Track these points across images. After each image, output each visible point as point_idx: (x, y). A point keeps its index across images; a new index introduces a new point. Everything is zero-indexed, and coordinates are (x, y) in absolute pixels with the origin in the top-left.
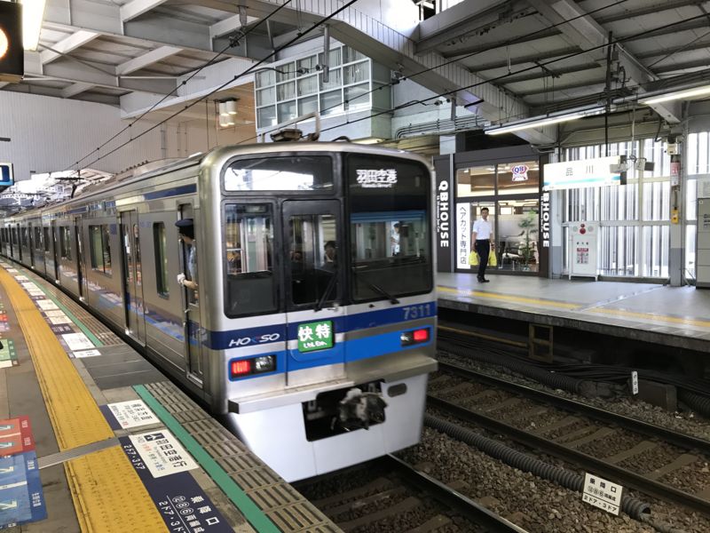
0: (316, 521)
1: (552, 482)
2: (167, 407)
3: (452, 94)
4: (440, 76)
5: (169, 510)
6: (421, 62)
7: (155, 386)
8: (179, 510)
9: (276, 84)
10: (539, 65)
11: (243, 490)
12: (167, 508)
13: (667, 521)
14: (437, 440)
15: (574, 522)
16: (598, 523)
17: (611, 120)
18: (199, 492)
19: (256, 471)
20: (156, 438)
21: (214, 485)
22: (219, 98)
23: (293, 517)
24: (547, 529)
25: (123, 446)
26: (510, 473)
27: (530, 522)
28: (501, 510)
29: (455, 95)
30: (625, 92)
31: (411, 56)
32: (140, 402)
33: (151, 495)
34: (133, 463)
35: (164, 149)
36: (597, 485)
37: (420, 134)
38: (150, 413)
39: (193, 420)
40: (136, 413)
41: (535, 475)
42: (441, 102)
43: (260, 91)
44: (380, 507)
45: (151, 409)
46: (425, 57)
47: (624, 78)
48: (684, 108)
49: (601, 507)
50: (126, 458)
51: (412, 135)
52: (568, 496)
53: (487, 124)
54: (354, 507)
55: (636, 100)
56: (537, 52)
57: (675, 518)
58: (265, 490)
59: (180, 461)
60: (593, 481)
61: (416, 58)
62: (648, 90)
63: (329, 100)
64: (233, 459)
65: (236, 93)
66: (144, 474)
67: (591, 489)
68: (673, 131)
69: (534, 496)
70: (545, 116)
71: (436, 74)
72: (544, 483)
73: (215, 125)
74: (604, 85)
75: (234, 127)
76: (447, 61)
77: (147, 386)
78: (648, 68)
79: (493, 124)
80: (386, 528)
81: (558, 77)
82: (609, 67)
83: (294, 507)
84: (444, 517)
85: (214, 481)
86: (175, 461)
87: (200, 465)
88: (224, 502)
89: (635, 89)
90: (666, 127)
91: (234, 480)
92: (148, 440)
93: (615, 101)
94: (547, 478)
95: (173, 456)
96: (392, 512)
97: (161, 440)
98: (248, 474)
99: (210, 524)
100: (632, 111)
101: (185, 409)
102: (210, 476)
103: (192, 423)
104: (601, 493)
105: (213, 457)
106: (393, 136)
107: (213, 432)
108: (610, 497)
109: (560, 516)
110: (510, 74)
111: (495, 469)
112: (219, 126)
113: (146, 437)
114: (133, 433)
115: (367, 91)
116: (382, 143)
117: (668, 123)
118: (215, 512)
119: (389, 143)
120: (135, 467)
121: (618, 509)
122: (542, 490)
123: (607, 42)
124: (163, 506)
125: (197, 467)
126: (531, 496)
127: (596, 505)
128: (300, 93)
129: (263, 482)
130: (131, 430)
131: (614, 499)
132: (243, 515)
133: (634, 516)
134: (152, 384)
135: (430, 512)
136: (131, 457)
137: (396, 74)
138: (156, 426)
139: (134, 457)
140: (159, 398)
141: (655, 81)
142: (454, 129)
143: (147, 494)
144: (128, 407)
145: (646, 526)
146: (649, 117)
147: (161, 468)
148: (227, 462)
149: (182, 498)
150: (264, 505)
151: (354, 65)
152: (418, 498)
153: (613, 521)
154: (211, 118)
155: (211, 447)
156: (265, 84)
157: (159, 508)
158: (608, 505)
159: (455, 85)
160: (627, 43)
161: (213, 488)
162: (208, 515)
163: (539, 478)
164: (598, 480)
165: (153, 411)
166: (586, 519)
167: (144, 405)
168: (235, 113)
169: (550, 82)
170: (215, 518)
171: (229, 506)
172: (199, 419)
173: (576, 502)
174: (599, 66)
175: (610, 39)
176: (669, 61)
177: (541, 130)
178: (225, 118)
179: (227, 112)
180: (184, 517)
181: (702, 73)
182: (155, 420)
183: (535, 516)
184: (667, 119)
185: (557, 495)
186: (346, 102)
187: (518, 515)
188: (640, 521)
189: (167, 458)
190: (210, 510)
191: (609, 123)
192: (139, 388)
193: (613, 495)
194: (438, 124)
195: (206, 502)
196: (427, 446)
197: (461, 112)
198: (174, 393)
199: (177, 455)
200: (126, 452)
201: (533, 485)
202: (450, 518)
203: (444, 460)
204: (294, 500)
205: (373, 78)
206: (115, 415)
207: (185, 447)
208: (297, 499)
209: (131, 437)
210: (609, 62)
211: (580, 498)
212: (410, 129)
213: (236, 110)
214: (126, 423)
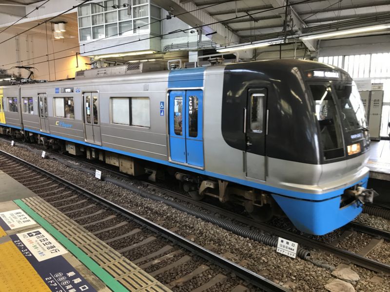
0: (149, 283)
1: (260, 242)
2: (40, 213)
3: (199, 28)
4: (194, 17)
5: (53, 283)
6: (183, 7)
7: (29, 200)
8: (60, 282)
9: (91, 15)
10: (249, 15)
11: (100, 265)
12: (51, 282)
13: (318, 259)
14: (196, 222)
15: (273, 263)
16: (285, 263)
17: (283, 48)
18: (71, 269)
19: (105, 252)
20: (36, 235)
21: (81, 264)
22: (54, 21)
23: (135, 281)
24: (260, 268)
25: (13, 241)
26: (238, 239)
27: (251, 265)
28: (235, 260)
29: (202, 28)
30: (292, 33)
31: (178, 3)
32: (20, 210)
33: (38, 273)
34: (23, 253)
35: (18, 50)
36: (285, 243)
37: (178, 49)
38: (29, 218)
39: (58, 221)
40: (19, 219)
41: (250, 239)
42: (194, 32)
43: (81, 18)
44: (169, 263)
45: (29, 215)
46: (186, 4)
47: (293, 25)
48: (318, 43)
49: (286, 254)
50: (18, 249)
51: (173, 50)
52: (269, 250)
53: (218, 46)
54: (154, 263)
55: (298, 37)
56: (247, 7)
57: (321, 257)
58: (114, 264)
59: (54, 249)
60: (282, 241)
61: (181, 5)
62: (303, 33)
63: (125, 27)
64: (89, 245)
65: (65, 18)
66: (32, 259)
67: (281, 246)
68: (312, 55)
69: (252, 251)
70: (250, 43)
71: (192, 16)
72: (256, 243)
73: (52, 37)
74: (282, 28)
75: (63, 39)
76: (198, 8)
77: (23, 200)
78: (303, 20)
79: (221, 46)
80: (174, 274)
81: (257, 22)
82: (286, 18)
83: (134, 274)
84: (205, 266)
85: (80, 261)
86: (51, 249)
87: (69, 251)
88: (89, 274)
89: (296, 31)
90: (309, 53)
91: (92, 259)
92: (30, 236)
93: (288, 37)
94: (256, 241)
95: (49, 246)
96: (175, 264)
97: (39, 235)
98: (101, 254)
99: (82, 290)
100: (295, 43)
101: (52, 214)
102: (77, 258)
103: (58, 223)
104: (287, 247)
105: (76, 245)
106: (162, 50)
107: (73, 228)
108: (291, 249)
109: (266, 261)
110: (237, 18)
111: (229, 237)
112: (54, 38)
113: (28, 234)
114: (19, 232)
115: (147, 24)
116: (155, 54)
117: (310, 51)
118: (84, 282)
119: (160, 54)
120: (24, 255)
121: (295, 255)
122: (254, 247)
123: (285, 4)
124: (48, 280)
125: (67, 252)
126: (250, 251)
127: (284, 253)
128: (106, 22)
129: (111, 260)
130: (18, 230)
131: (293, 250)
132: (103, 282)
133: (302, 258)
134: (27, 199)
135: (197, 263)
136: (20, 249)
137: (169, 13)
138: (34, 226)
139: (23, 248)
140: (33, 208)
141: (306, 28)
142: (197, 48)
143: (36, 273)
144: (12, 215)
145: (309, 263)
146: (300, 47)
147: (43, 255)
148: (85, 247)
149: (60, 274)
150: (115, 275)
151: (139, 7)
152: (190, 256)
153: (293, 262)
154: (49, 33)
155: (74, 238)
156: (84, 15)
157: (46, 282)
158: (290, 253)
159: (201, 22)
160: (295, 6)
161: (80, 266)
162: (80, 284)
163: (253, 241)
164: (285, 241)
165: (30, 217)
166: (279, 261)
167: (23, 213)
168: (64, 31)
169: (253, 24)
170: (85, 286)
171: (93, 277)
172: (63, 220)
173: (274, 253)
174: (280, 17)
175: (287, 3)
176: (314, 17)
177: (245, 51)
178: (58, 33)
179: (59, 29)
180: (64, 286)
181: (330, 25)
182: (33, 223)
183: (253, 262)
184: (310, 49)
185: (263, 249)
186: (135, 29)
187: (245, 262)
188: (306, 260)
189: (45, 247)
190: (81, 281)
191: (282, 49)
192: (18, 201)
193: (293, 248)
194: (188, 44)
195: (77, 275)
196: (191, 226)
197: (205, 38)
198: (43, 204)
199: (52, 245)
200: (17, 245)
201: (250, 245)
202: (209, 266)
203: (201, 233)
204: (134, 270)
205: (151, 15)
206: (5, 220)
207: (56, 239)
208: (135, 269)
209: (18, 235)
210: (286, 16)
211: (275, 251)
212: (172, 46)
213: (65, 29)
214: (13, 226)
